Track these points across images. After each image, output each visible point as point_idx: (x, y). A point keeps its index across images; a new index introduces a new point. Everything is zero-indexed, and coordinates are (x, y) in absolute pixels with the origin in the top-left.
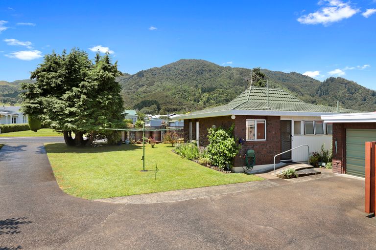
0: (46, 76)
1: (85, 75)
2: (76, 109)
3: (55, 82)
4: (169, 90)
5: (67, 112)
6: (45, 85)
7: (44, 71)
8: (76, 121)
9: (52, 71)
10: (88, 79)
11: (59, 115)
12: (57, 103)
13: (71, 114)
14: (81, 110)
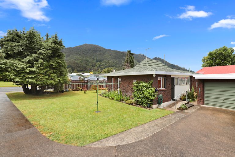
0: (9, 44)
1: (41, 46)
2: (35, 69)
3: (17, 49)
4: (78, 60)
5: (28, 71)
6: (9, 51)
7: (8, 41)
8: (35, 77)
9: (15, 41)
10: (43, 48)
11: (21, 73)
12: (19, 64)
13: (31, 72)
14: (39, 70)
